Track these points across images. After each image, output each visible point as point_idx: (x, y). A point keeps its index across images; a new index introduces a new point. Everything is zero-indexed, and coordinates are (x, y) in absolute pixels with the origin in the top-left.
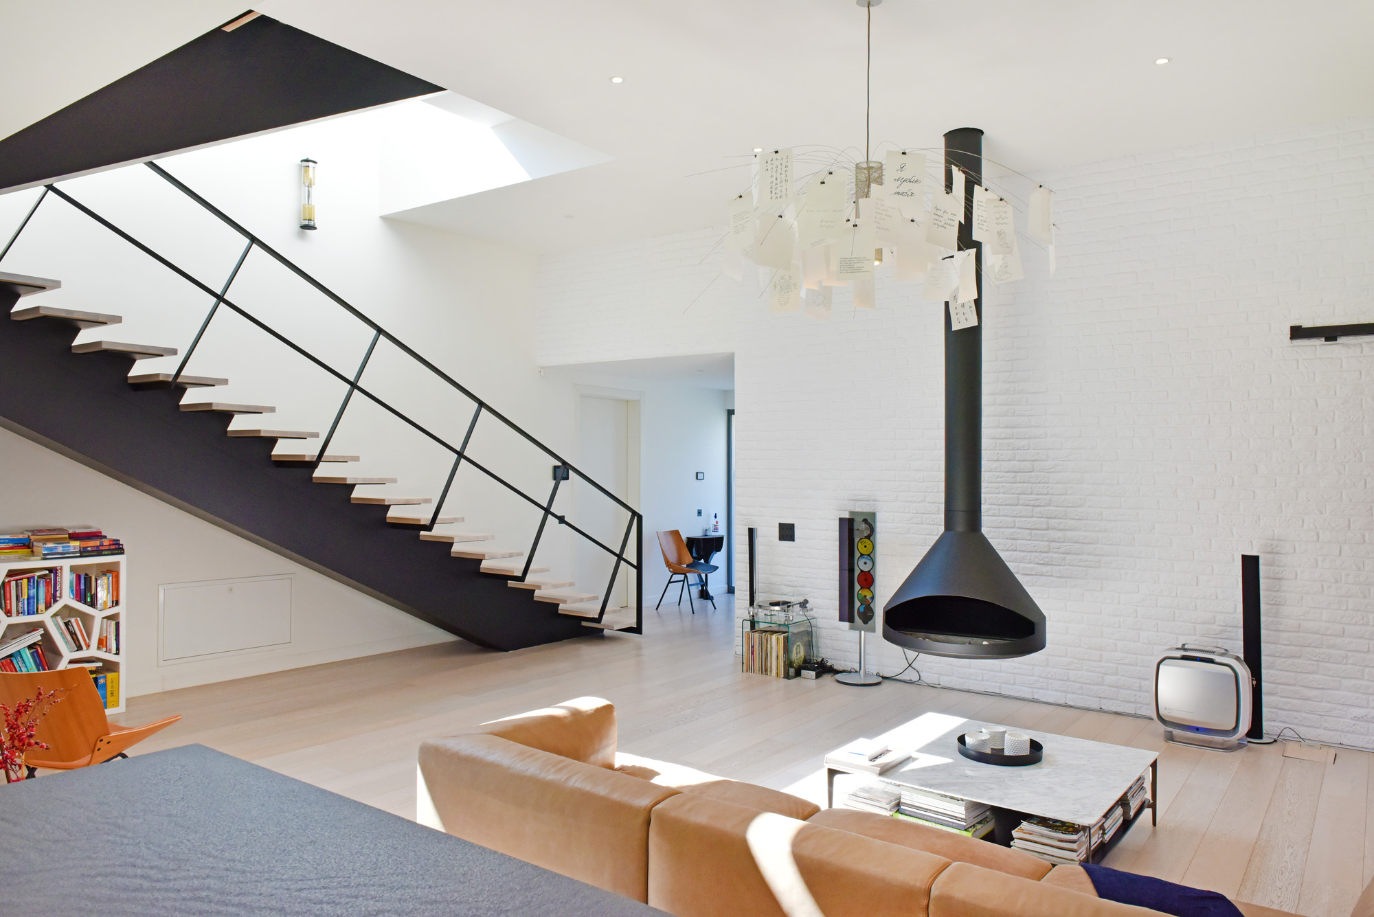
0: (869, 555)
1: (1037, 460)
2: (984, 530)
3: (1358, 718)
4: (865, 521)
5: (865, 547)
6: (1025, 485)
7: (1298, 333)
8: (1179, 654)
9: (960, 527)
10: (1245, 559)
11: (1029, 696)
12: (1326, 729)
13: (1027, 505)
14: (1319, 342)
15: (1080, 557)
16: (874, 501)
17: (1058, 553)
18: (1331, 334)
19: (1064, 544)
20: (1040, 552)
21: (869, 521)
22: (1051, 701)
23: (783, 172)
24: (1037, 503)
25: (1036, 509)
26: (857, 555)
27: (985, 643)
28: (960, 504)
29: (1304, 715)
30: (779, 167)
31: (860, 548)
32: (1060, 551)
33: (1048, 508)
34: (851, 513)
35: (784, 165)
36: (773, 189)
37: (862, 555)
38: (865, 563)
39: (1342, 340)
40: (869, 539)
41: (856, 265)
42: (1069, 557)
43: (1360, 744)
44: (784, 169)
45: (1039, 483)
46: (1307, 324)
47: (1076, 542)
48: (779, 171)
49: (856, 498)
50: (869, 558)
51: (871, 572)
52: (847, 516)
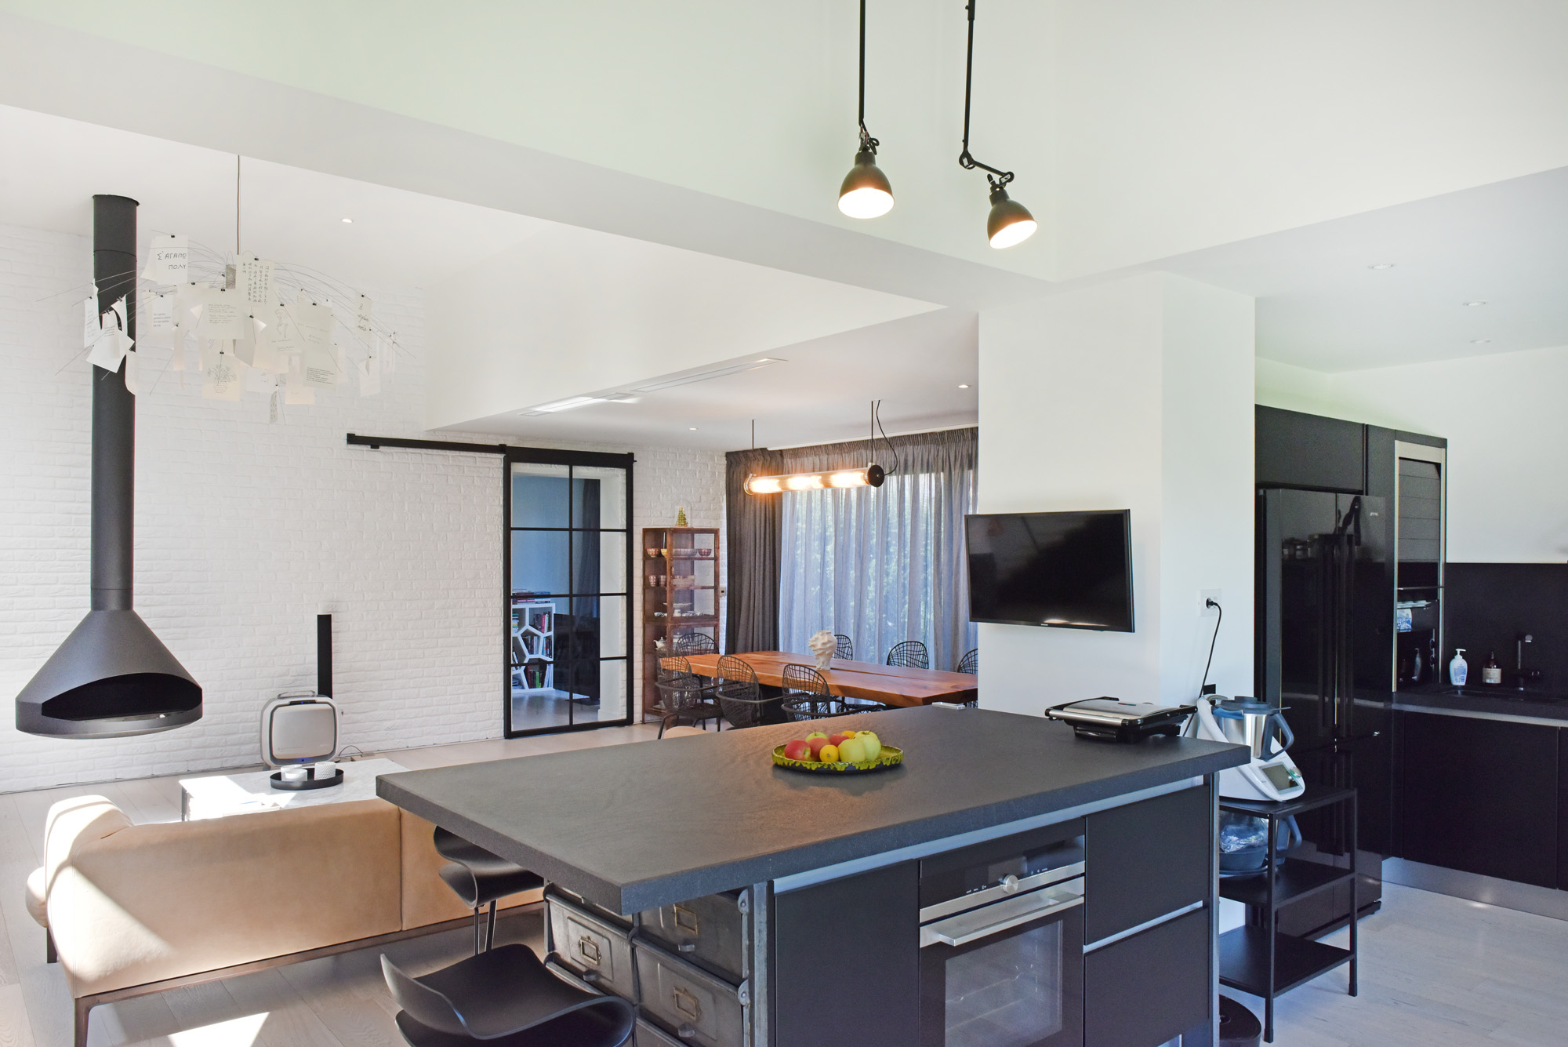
2: (136, 609)
3: (388, 729)
7: (352, 439)
8: (287, 701)
10: (320, 617)
11: (112, 777)
12: (369, 742)
14: (366, 449)
18: (375, 443)
23: (263, 279)
27: (162, 716)
29: (354, 735)
30: (259, 273)
35: (264, 274)
36: (252, 292)
39: (385, 448)
41: (321, 376)
43: (390, 747)
46: (358, 433)
48: (258, 278)
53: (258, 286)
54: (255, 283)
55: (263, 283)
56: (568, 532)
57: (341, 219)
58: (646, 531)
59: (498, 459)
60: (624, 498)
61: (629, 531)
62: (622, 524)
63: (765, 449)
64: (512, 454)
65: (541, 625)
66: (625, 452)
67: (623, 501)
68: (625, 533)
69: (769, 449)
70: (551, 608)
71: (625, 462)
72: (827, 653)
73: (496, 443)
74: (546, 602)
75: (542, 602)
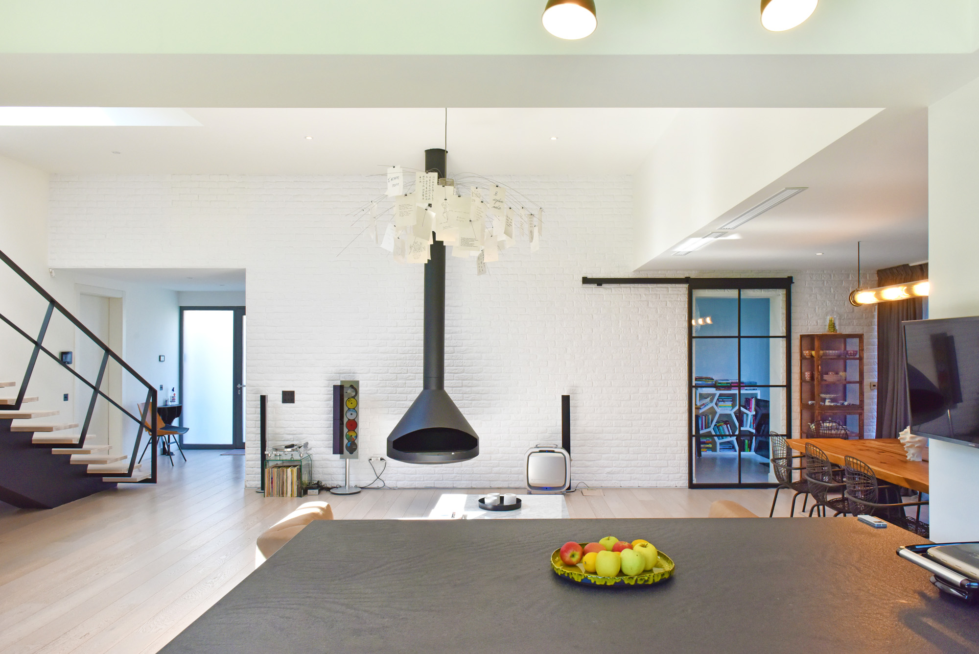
0: (354, 409)
1: (456, 346)
2: (446, 389)
3: (608, 473)
4: (352, 386)
5: (352, 403)
6: (449, 361)
7: (586, 281)
8: (538, 450)
9: (433, 387)
10: (563, 397)
11: (451, 486)
12: (596, 480)
13: (451, 373)
14: (594, 286)
15: (480, 402)
16: (353, 373)
17: (467, 400)
18: (600, 282)
19: (471, 395)
20: (458, 400)
21: (354, 387)
22: (463, 487)
23: (431, 185)
24: (456, 371)
25: (456, 375)
26: (346, 409)
27: (453, 454)
28: (433, 373)
29: (586, 475)
30: (429, 181)
31: (348, 405)
32: (469, 399)
33: (462, 374)
34: (341, 381)
35: (431, 181)
36: (424, 194)
37: (349, 409)
38: (351, 414)
39: (604, 285)
40: (354, 398)
41: (470, 242)
42: (474, 402)
43: (611, 486)
44: (431, 184)
45: (457, 360)
46: (591, 277)
47: (478, 393)
48: (428, 184)
49: (340, 372)
50: (354, 410)
51: (355, 420)
52: (339, 383)
53: (428, 190)
54: (427, 188)
55: (431, 187)
56: (737, 339)
57: (550, 138)
58: (802, 337)
59: (683, 288)
60: (785, 311)
61: (788, 337)
62: (782, 331)
64: (694, 283)
65: (749, 406)
66: (785, 276)
67: (783, 314)
68: (785, 339)
70: (757, 394)
71: (785, 283)
72: (916, 446)
73: (683, 277)
74: (754, 389)
75: (750, 390)
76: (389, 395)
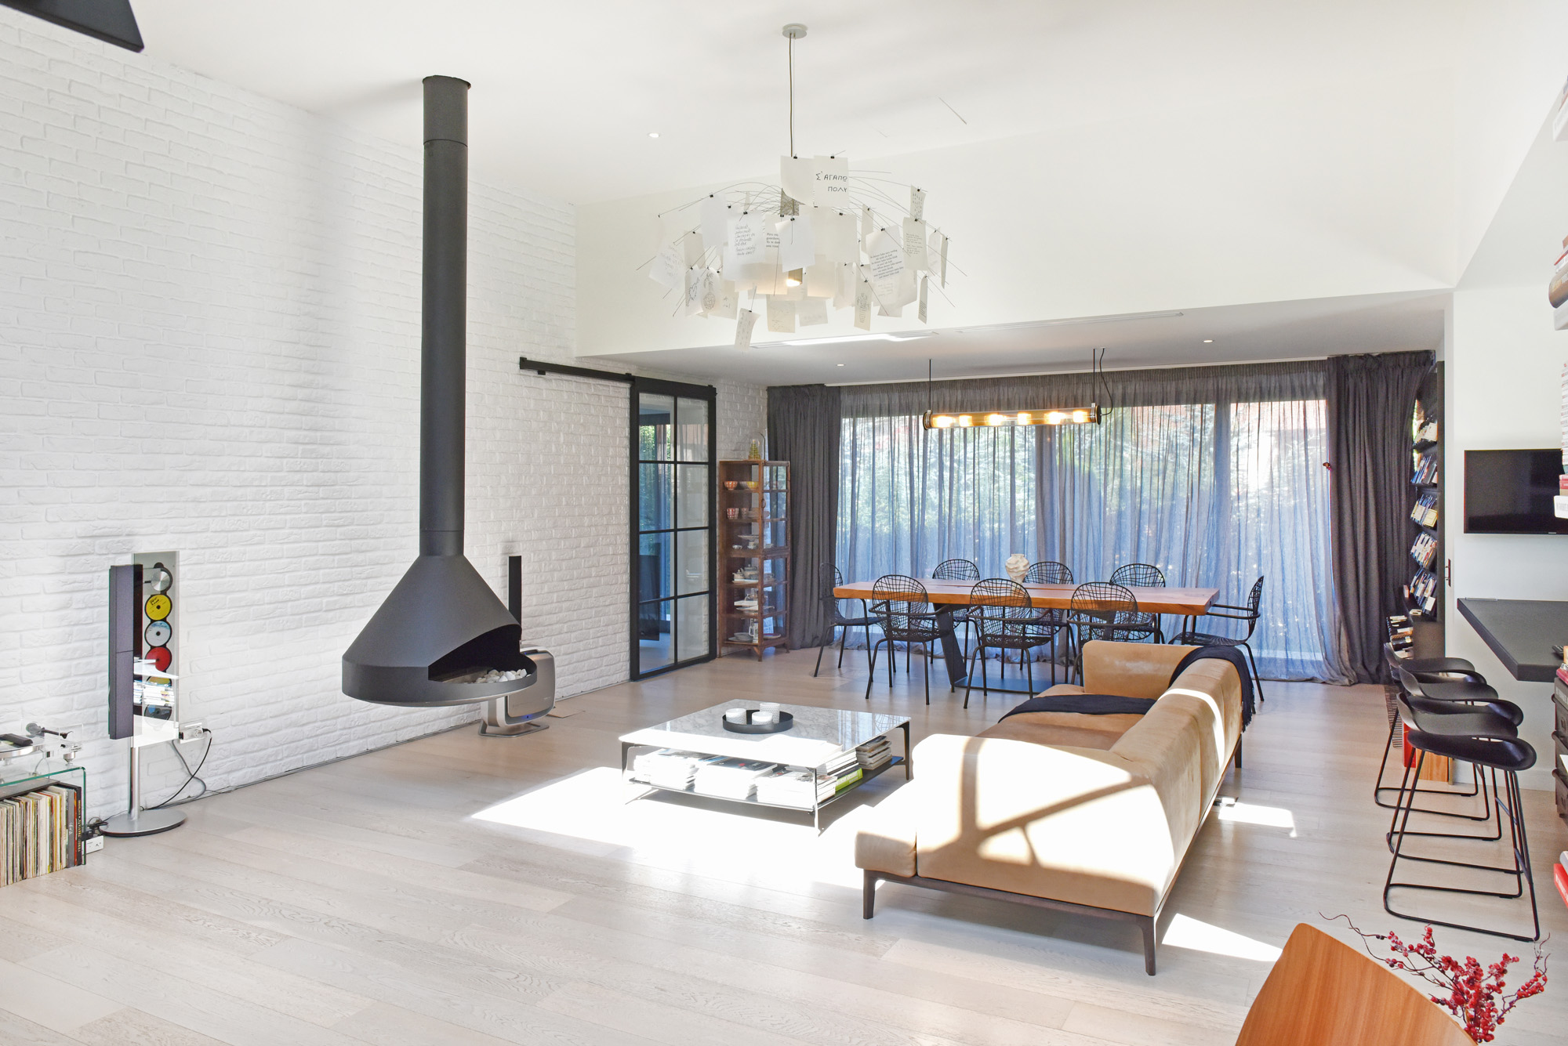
0: (164, 620)
4: (159, 566)
5: (159, 607)
6: (329, 501)
10: (511, 559)
13: (331, 526)
14: (534, 374)
15: (379, 580)
16: (128, 535)
17: (359, 578)
18: (542, 368)
19: (366, 568)
20: (344, 581)
21: (164, 564)
22: (354, 752)
24: (341, 522)
26: (146, 622)
31: (150, 612)
32: (363, 576)
33: (350, 528)
34: (135, 556)
37: (153, 621)
38: (158, 634)
39: (548, 375)
40: (165, 595)
42: (370, 581)
46: (529, 357)
49: (96, 532)
50: (164, 624)
51: (168, 646)
52: (127, 560)
58: (725, 464)
59: (624, 388)
63: (822, 386)
64: (638, 384)
66: (706, 384)
69: (828, 385)
71: (708, 394)
73: (623, 372)
76: (212, 581)
